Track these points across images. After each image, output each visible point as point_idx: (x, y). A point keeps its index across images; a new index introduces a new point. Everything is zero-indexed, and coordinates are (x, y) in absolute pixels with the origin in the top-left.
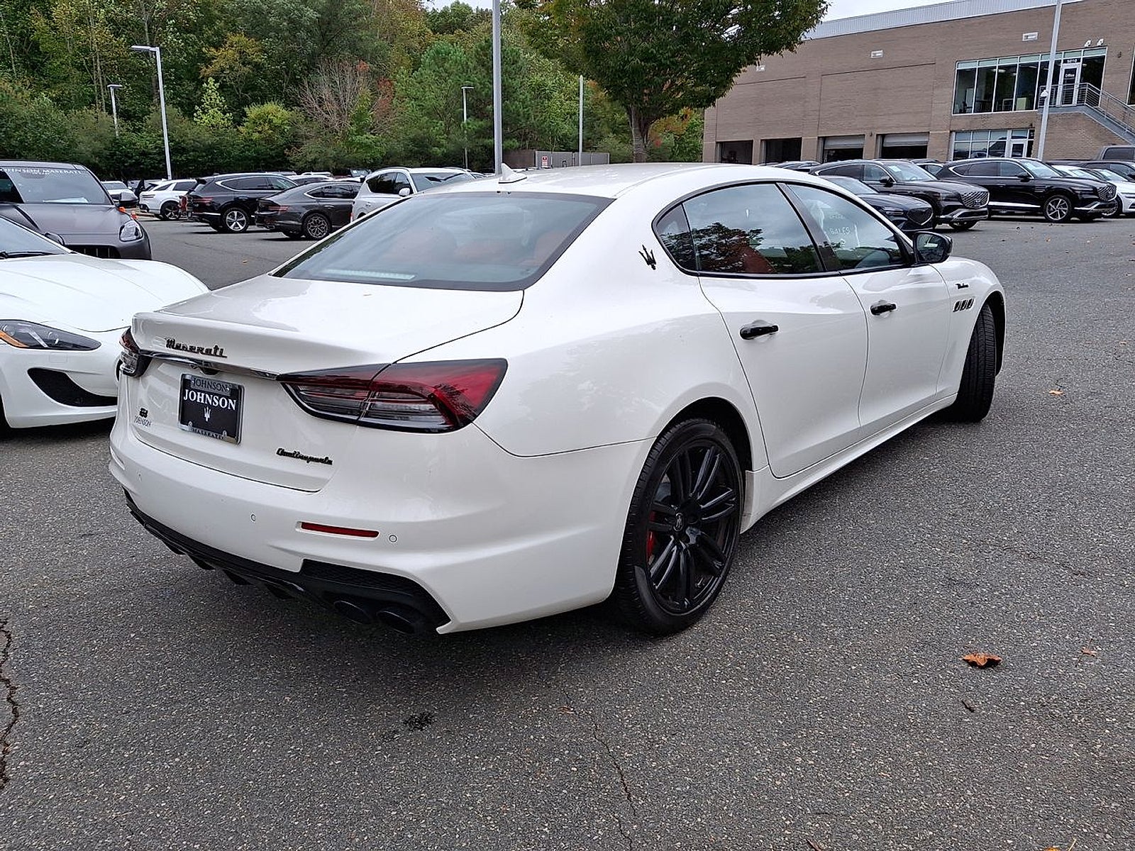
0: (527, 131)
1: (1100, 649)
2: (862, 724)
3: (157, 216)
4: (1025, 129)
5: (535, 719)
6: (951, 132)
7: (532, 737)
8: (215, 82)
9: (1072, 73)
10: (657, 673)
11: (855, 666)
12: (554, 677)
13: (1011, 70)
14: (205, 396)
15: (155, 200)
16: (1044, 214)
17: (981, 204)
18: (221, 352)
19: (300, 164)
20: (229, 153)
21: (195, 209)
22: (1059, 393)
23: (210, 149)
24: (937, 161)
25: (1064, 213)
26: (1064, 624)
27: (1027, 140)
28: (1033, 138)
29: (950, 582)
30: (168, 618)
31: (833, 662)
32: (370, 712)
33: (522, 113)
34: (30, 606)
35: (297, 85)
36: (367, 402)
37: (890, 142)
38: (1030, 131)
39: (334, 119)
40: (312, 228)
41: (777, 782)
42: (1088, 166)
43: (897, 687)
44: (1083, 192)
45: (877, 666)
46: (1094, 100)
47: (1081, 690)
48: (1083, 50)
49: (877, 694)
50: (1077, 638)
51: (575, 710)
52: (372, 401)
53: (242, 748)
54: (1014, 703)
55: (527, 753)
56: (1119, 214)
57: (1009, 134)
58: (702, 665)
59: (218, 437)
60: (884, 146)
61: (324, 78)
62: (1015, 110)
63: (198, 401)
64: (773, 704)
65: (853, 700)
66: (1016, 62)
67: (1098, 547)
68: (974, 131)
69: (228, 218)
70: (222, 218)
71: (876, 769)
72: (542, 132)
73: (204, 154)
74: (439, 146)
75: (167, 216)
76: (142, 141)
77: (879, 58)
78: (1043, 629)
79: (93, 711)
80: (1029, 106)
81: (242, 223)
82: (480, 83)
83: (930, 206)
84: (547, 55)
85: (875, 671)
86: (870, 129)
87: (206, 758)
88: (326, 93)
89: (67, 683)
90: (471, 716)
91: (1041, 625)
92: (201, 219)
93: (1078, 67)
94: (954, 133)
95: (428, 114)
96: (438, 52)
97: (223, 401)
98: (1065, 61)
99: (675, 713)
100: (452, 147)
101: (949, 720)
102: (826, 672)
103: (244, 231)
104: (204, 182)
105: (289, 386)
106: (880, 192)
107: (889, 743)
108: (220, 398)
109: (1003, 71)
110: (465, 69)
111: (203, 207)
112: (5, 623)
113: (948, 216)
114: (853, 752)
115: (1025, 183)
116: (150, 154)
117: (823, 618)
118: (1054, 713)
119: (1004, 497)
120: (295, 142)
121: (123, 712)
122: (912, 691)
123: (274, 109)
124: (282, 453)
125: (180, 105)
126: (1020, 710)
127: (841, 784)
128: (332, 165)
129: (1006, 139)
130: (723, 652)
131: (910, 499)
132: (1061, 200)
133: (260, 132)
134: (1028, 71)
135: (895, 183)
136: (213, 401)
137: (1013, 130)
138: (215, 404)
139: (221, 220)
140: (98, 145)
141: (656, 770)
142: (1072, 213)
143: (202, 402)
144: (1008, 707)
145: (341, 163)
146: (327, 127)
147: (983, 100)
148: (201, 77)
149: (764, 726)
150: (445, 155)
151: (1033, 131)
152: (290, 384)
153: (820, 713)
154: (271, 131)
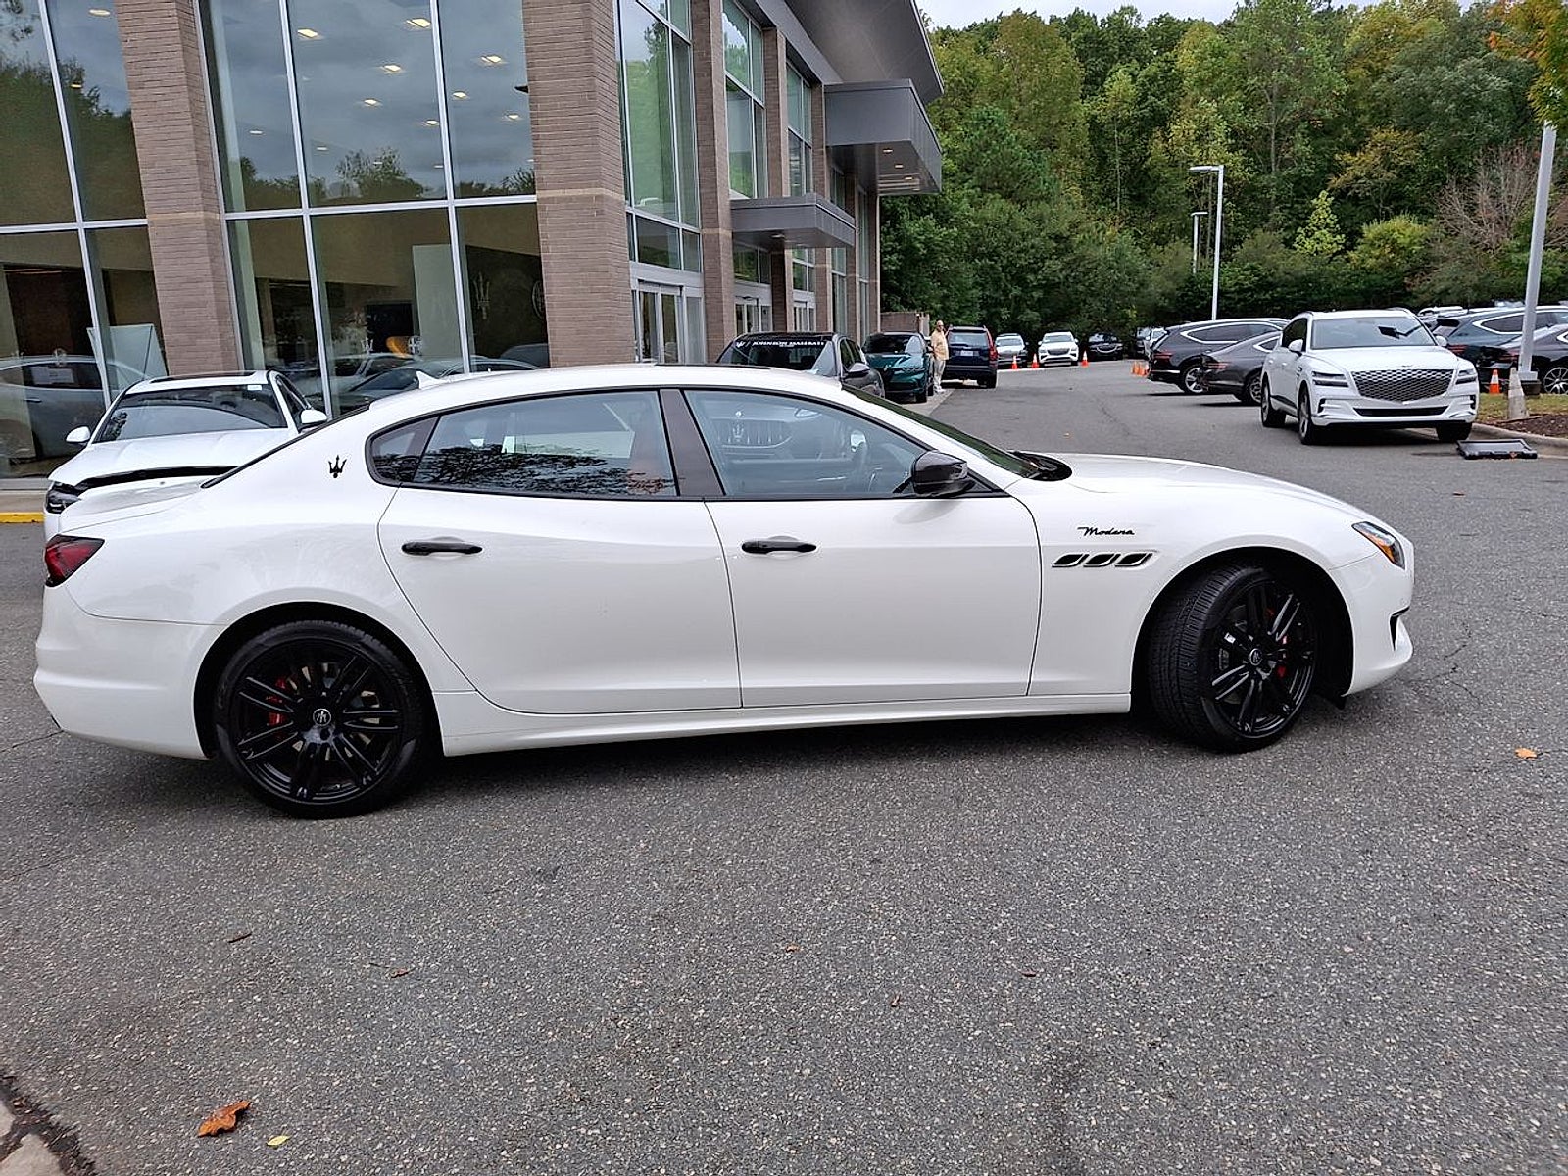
19: (1424, 297)
20: (1329, 286)
23: (1303, 282)
40: (1256, 390)
69: (1188, 376)
73: (1296, 289)
103: (1196, 393)
104: (1168, 332)
123: (1401, 225)
133: (1377, 257)
140: (1170, 285)
145: (1488, 293)
146: (1473, 242)
154: (1392, 255)
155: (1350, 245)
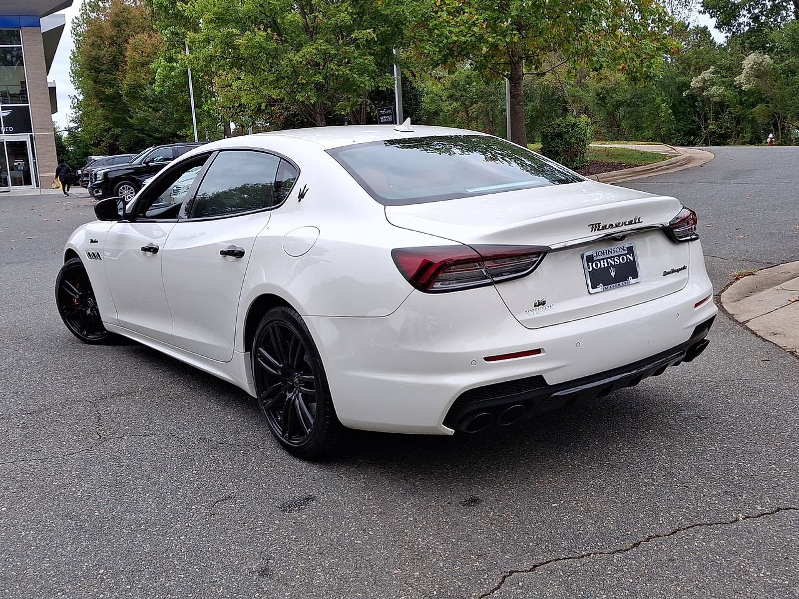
18: (639, 220)
124: (665, 273)
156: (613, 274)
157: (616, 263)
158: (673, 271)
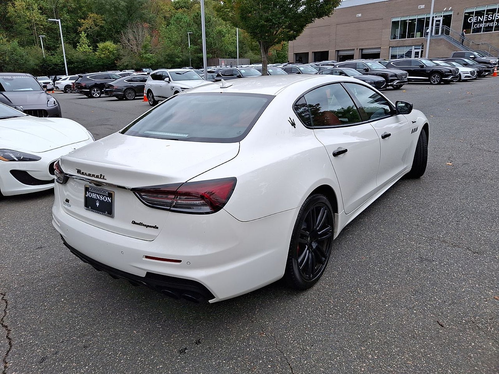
0: (215, 50)
1: (493, 291)
2: (395, 336)
3: (62, 91)
4: (420, 45)
5: (248, 339)
6: (390, 47)
7: (248, 349)
8: (85, 33)
9: (439, 22)
10: (300, 312)
11: (387, 304)
12: (254, 317)
13: (414, 21)
14: (96, 195)
15: (62, 85)
16: (430, 81)
17: (405, 78)
18: (104, 177)
19: (121, 67)
20: (91, 63)
21: (78, 88)
22: (451, 164)
23: (83, 62)
24: (384, 60)
25: (438, 80)
26: (474, 279)
27: (421, 50)
28: (423, 49)
29: (422, 260)
30: (78, 290)
31: (377, 303)
32: (173, 338)
33: (213, 42)
34: (16, 286)
35: (119, 34)
36: (174, 201)
37: (365, 52)
38: (422, 46)
39: (135, 47)
40: (128, 95)
41: (362, 369)
42: (447, 60)
43: (408, 315)
44: (446, 72)
45: (397, 304)
46: (447, 33)
47: (489, 314)
48: (443, 12)
49: (399, 319)
50: (481, 286)
51: (266, 334)
52: (176, 200)
53: (116, 360)
54: (460, 321)
55: (247, 358)
56: (460, 80)
57: (413, 47)
58: (320, 307)
59: (103, 214)
60: (363, 53)
61: (130, 30)
62: (416, 37)
63: (93, 197)
64: (354, 327)
65: (389, 323)
66: (416, 17)
67: (481, 239)
68: (399, 47)
69: (92, 92)
70: (90, 92)
71: (405, 359)
72: (221, 50)
73: (81, 64)
74: (179, 57)
75: (67, 91)
76: (55, 59)
77: (360, 17)
78: (465, 282)
79: (47, 342)
80: (421, 36)
81: (98, 93)
82: (195, 31)
83: (384, 79)
84: (224, 19)
85: (396, 307)
86: (356, 46)
87: (100, 366)
88: (131, 37)
89: (34, 327)
90: (219, 339)
91: (464, 280)
92: (81, 92)
93: (441, 19)
94: (391, 48)
95: (174, 44)
96: (177, 18)
97: (105, 198)
98: (436, 17)
99: (311, 334)
100: (184, 58)
101: (433, 332)
102: (375, 309)
103: (99, 97)
104: (81, 77)
105: (136, 193)
106: (364, 74)
107: (409, 345)
108: (103, 197)
109: (410, 21)
110: (189, 25)
111: (82, 87)
112: (5, 295)
113: (392, 83)
114: (394, 351)
115: (422, 69)
116: (58, 64)
117: (370, 280)
118: (479, 326)
119: (437, 215)
120: (118, 58)
121: (61, 342)
122: (414, 317)
123: (109, 44)
124: (134, 223)
125: (70, 43)
126: (463, 325)
127: (391, 369)
128: (135, 67)
129: (412, 49)
130: (329, 300)
131: (397, 218)
132: (437, 75)
133: (104, 54)
134: (421, 21)
135: (370, 70)
136: (100, 198)
137: (415, 46)
138: (101, 199)
139: (90, 93)
140: (37, 61)
141: (307, 365)
142: (441, 80)
143: (95, 198)
144: (458, 323)
145: (139, 66)
146: (132, 51)
147: (402, 33)
148: (78, 31)
149: (352, 339)
150: (182, 61)
151: (423, 46)
152: (137, 193)
153: (376, 330)
154: (108, 54)
155: (95, 51)
156: (98, 204)
157: (100, 199)
158: (141, 224)
